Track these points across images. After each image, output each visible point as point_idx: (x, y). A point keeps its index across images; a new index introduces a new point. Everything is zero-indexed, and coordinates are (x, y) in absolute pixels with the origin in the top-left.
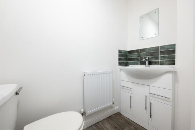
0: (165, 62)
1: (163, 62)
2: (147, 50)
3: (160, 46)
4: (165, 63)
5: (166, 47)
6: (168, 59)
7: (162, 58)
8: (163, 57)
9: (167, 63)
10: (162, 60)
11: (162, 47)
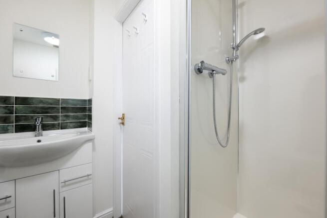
0: (69, 124)
1: (66, 124)
2: (34, 101)
3: (62, 99)
4: (70, 126)
5: (71, 102)
6: (73, 119)
7: (65, 118)
8: (67, 116)
9: (71, 125)
10: (64, 121)
11: (65, 101)
